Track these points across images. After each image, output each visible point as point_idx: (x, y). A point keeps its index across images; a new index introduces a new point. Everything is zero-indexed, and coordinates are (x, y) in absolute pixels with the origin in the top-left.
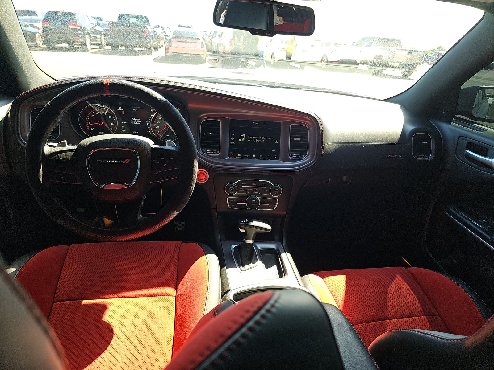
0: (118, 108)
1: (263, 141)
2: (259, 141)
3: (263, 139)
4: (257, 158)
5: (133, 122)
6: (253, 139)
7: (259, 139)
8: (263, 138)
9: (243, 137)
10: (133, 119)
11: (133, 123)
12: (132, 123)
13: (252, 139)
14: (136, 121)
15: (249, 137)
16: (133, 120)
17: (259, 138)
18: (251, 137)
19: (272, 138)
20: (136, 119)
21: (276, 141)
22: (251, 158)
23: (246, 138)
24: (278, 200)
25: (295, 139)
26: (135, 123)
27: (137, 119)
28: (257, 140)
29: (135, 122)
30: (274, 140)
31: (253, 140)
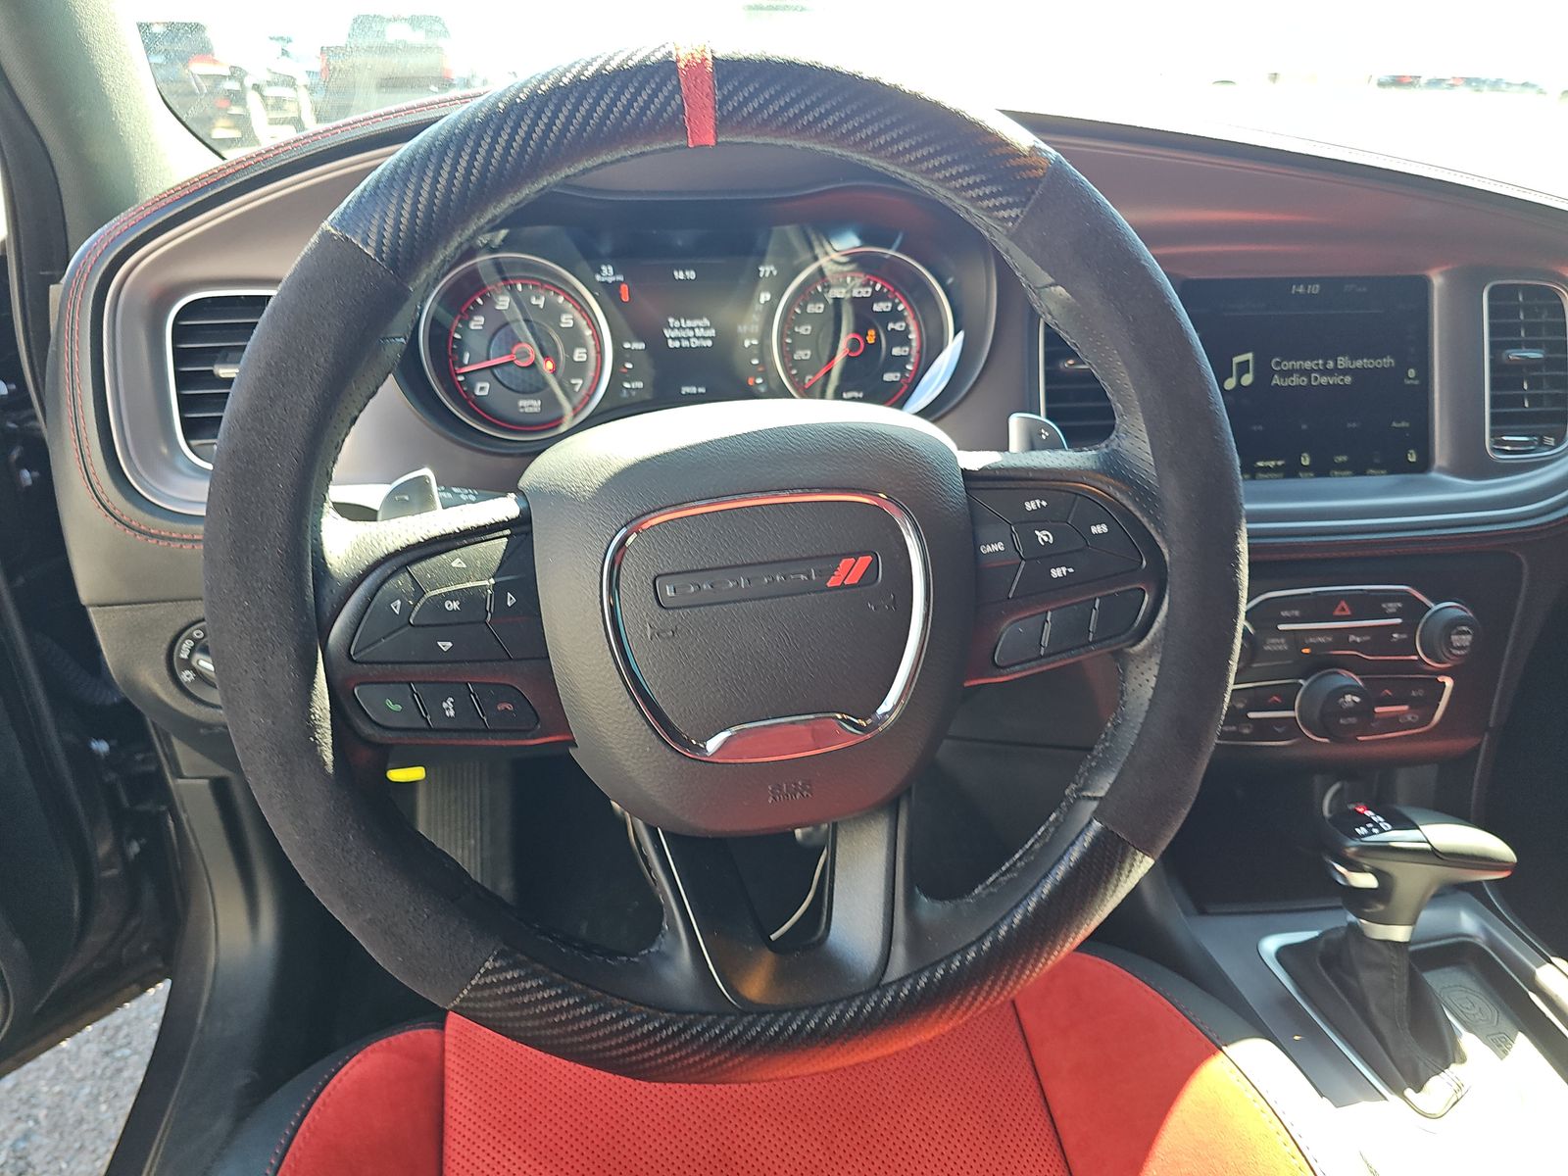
0: (600, 272)
1: (1348, 380)
2: (1324, 380)
3: (1345, 372)
4: (1322, 469)
5: (673, 339)
6: (1297, 371)
7: (1325, 372)
8: (1343, 362)
9: (1243, 368)
10: (677, 324)
11: (677, 344)
12: (671, 344)
13: (1288, 374)
14: (691, 334)
15: (1278, 364)
16: (673, 329)
17: (1325, 364)
18: (1287, 365)
19: (1388, 361)
20: (689, 323)
21: (1412, 373)
22: (1292, 471)
23: (1263, 372)
24: (1449, 682)
25: (1514, 355)
26: (685, 343)
27: (695, 323)
28: (1316, 378)
29: (688, 338)
30: (1400, 371)
31: (1296, 380)
